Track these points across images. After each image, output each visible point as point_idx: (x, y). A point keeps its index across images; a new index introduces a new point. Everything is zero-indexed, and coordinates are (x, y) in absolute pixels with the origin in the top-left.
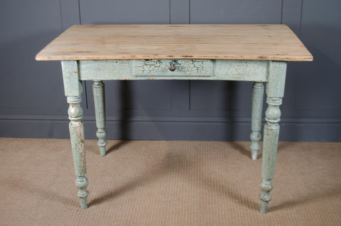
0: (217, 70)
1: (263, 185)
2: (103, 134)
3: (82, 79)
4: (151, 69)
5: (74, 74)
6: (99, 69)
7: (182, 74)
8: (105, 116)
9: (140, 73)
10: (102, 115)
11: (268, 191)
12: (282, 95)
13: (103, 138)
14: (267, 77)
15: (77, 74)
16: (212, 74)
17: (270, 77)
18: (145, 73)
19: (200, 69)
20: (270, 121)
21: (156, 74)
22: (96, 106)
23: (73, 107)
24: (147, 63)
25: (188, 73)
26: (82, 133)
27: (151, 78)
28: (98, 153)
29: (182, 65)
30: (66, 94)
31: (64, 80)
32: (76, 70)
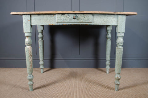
0: (95, 20)
1: (116, 77)
2: (42, 63)
3: (32, 24)
4: (64, 19)
5: (28, 21)
6: (40, 20)
7: (79, 21)
8: (43, 55)
9: (59, 21)
10: (42, 54)
11: (119, 80)
12: (124, 32)
13: (42, 65)
14: (117, 23)
15: (30, 22)
16: (92, 22)
17: (119, 22)
18: (62, 21)
19: (87, 19)
20: (119, 44)
21: (67, 21)
22: (40, 50)
23: (27, 38)
24: (63, 16)
25: (81, 21)
26: (31, 52)
27: (64, 24)
28: (40, 72)
29: (79, 17)
30: (24, 32)
31: (24, 25)
32: (29, 20)
